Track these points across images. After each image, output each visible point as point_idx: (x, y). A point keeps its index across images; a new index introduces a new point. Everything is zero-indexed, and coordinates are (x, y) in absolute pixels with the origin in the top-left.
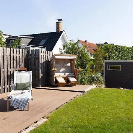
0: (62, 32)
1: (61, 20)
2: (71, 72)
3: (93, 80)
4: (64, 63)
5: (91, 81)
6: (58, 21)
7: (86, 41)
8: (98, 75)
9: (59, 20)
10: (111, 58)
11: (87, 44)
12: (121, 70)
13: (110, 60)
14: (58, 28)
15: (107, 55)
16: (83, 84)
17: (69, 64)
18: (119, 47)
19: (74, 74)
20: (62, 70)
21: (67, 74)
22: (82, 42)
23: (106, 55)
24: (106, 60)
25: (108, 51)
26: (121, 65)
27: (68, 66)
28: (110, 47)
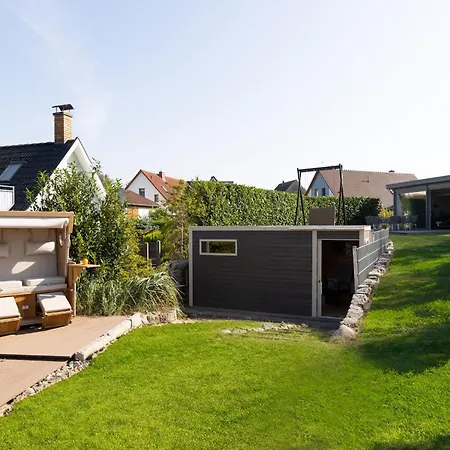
0: (71, 142)
1: (69, 107)
2: (59, 273)
3: (138, 296)
4: (30, 241)
5: (133, 300)
6: (59, 111)
7: (161, 173)
8: (158, 278)
9: (61, 108)
10: (215, 219)
11: (164, 180)
12: (236, 255)
13: (210, 225)
14: (59, 130)
15: (202, 210)
16: (103, 314)
17: (50, 246)
18: (237, 187)
19: (63, 279)
20: (21, 267)
21: (34, 284)
22: (149, 177)
23: (199, 210)
24: (200, 224)
25: (206, 199)
26: (235, 241)
27: (46, 254)
28: (209, 188)
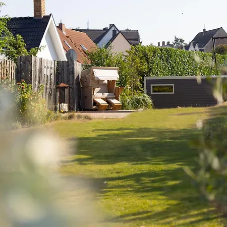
11: (64, 33)
12: (173, 93)
19: (114, 94)
21: (106, 95)
26: (173, 85)
27: (105, 84)
28: (150, 51)
